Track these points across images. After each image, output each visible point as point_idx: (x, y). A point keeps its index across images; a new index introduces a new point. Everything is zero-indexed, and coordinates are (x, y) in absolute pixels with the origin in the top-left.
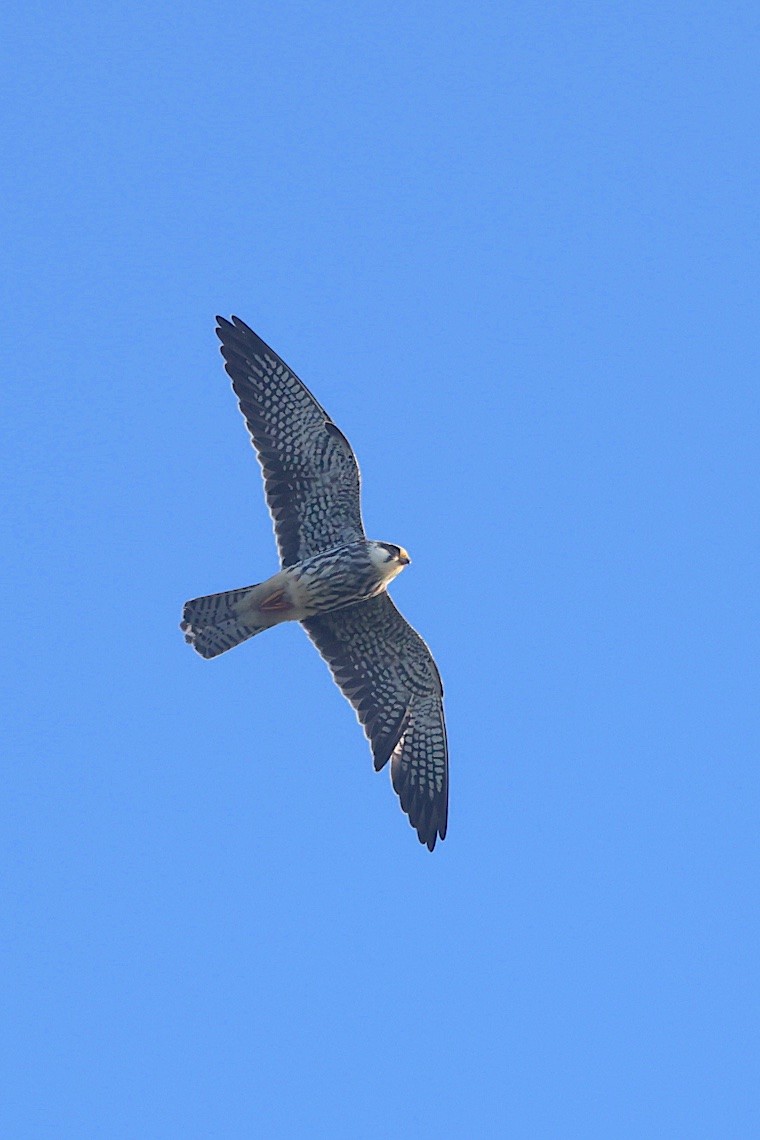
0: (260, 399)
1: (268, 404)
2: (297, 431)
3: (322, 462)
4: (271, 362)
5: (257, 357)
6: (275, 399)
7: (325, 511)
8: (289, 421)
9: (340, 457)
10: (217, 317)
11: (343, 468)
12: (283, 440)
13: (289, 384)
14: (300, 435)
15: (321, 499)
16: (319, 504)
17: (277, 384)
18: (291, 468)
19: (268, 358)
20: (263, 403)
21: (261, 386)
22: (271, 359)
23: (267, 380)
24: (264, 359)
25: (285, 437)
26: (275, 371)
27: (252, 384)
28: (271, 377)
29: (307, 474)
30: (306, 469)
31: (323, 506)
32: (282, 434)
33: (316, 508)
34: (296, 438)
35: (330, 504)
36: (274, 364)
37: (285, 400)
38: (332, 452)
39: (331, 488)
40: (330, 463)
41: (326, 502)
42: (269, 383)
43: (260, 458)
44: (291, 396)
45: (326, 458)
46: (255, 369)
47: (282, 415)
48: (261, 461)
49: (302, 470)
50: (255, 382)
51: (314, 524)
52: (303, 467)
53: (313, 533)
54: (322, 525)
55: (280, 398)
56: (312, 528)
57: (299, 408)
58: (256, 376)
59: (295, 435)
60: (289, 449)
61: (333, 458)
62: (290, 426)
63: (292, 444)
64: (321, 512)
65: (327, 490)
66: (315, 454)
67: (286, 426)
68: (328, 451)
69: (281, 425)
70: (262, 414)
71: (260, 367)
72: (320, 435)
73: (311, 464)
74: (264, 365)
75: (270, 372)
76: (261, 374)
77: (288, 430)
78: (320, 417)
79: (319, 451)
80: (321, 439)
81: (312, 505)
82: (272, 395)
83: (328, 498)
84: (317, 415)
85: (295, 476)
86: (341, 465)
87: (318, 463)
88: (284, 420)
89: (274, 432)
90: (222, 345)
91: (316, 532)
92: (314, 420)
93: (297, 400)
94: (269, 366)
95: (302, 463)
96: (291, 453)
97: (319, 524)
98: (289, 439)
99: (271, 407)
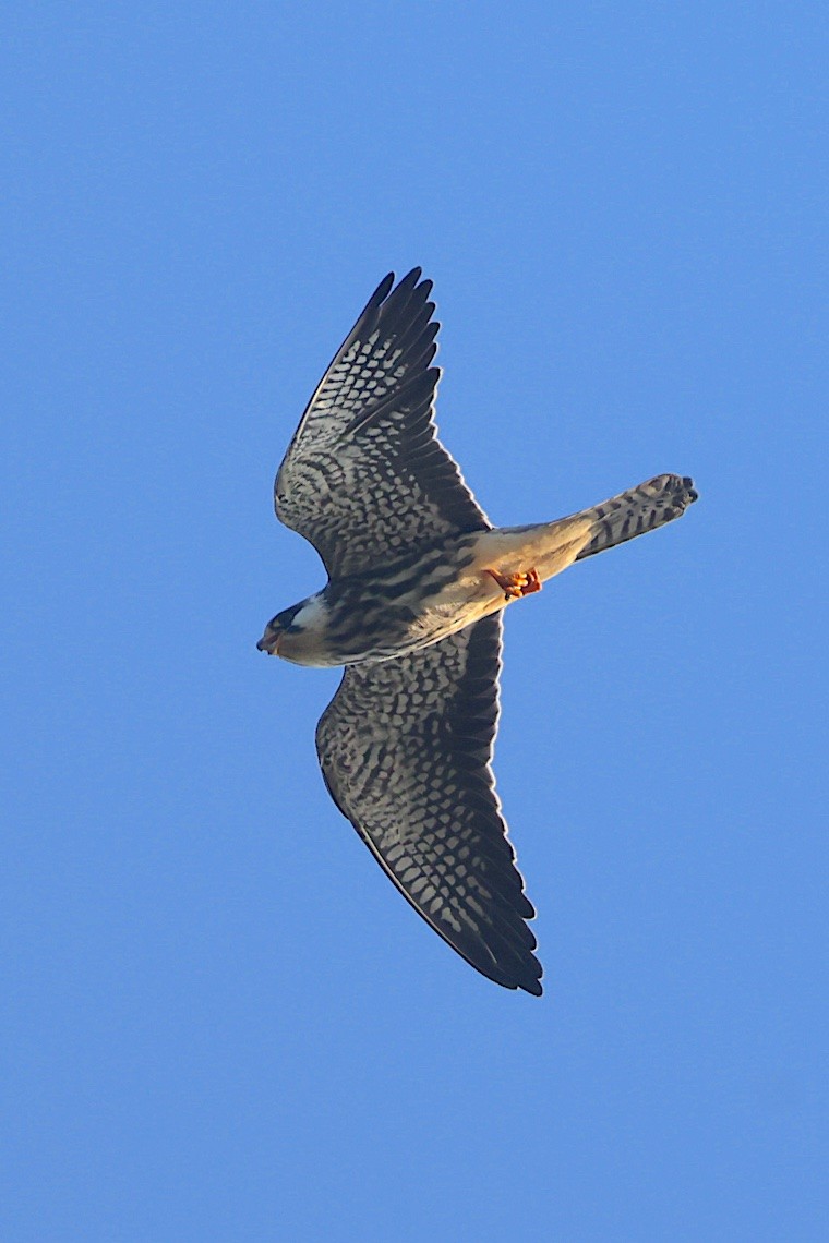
0: (476, 861)
1: (465, 852)
2: (418, 807)
3: (381, 758)
4: (451, 919)
5: (475, 927)
6: (450, 860)
7: (405, 691)
8: (431, 823)
9: (347, 763)
10: (539, 994)
11: (345, 746)
12: (445, 797)
13: (422, 882)
14: (413, 801)
15: (401, 709)
16: (409, 704)
17: (444, 883)
18: (438, 756)
19: (456, 926)
20: (472, 855)
21: (472, 881)
22: (450, 924)
23: (461, 890)
24: (462, 922)
25: (442, 800)
26: (447, 903)
27: (487, 888)
28: (453, 893)
29: (413, 743)
30: (412, 750)
31: (403, 699)
32: (447, 804)
33: (418, 699)
34: (420, 796)
35: (390, 699)
36: (447, 914)
37: (431, 858)
38: (360, 771)
39: (377, 721)
40: (367, 756)
41: (395, 704)
42: (457, 885)
43: (491, 782)
44: (421, 862)
45: (373, 763)
46: (478, 909)
47: (441, 834)
48: (489, 777)
49: (420, 750)
50: (481, 890)
51: (434, 677)
52: (416, 755)
53: (442, 664)
54: (419, 673)
55: (440, 861)
56: (439, 672)
57: (408, 842)
58: (477, 898)
59: (424, 801)
60: (436, 783)
61: (360, 760)
62: (429, 816)
63: (430, 790)
64: (411, 691)
65: (385, 719)
66: (391, 771)
67: (437, 816)
68: (367, 773)
69: (445, 819)
70: (476, 839)
71: (470, 911)
72: (376, 800)
73: (399, 757)
74: (463, 912)
75: (454, 902)
76: (470, 900)
77: (434, 809)
78: (373, 829)
79: (383, 775)
80: (376, 793)
81: (422, 705)
82: (454, 866)
83: (388, 709)
84: (377, 833)
85: (436, 742)
86: (347, 751)
87: (388, 759)
88: (439, 825)
89: (460, 810)
90: (532, 952)
91: (435, 665)
92: (384, 824)
93: (411, 856)
94: (455, 912)
95: (416, 760)
96: (432, 776)
97: (425, 675)
98: (435, 796)
99: (459, 847)
